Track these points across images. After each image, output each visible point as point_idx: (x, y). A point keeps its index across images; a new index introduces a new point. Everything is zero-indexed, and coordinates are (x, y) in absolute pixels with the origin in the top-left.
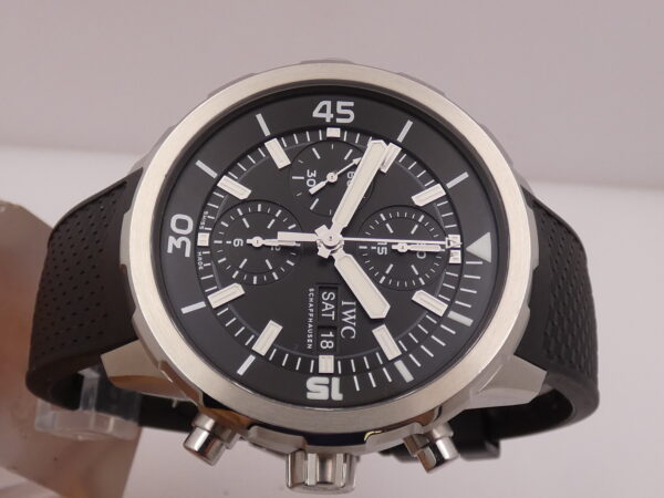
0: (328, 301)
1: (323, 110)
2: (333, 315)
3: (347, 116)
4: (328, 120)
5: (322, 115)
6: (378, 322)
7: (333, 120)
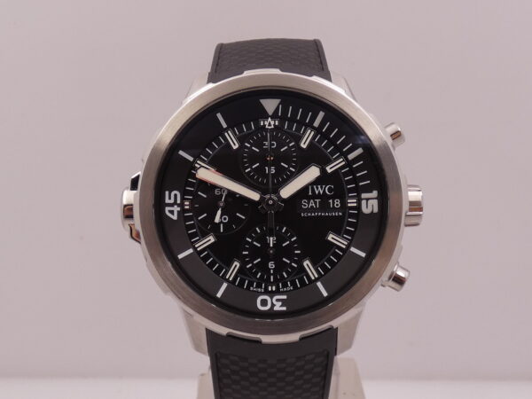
0: (308, 204)
1: (172, 212)
2: (318, 201)
3: (176, 195)
4: (179, 209)
5: (176, 213)
6: (323, 171)
7: (179, 205)
